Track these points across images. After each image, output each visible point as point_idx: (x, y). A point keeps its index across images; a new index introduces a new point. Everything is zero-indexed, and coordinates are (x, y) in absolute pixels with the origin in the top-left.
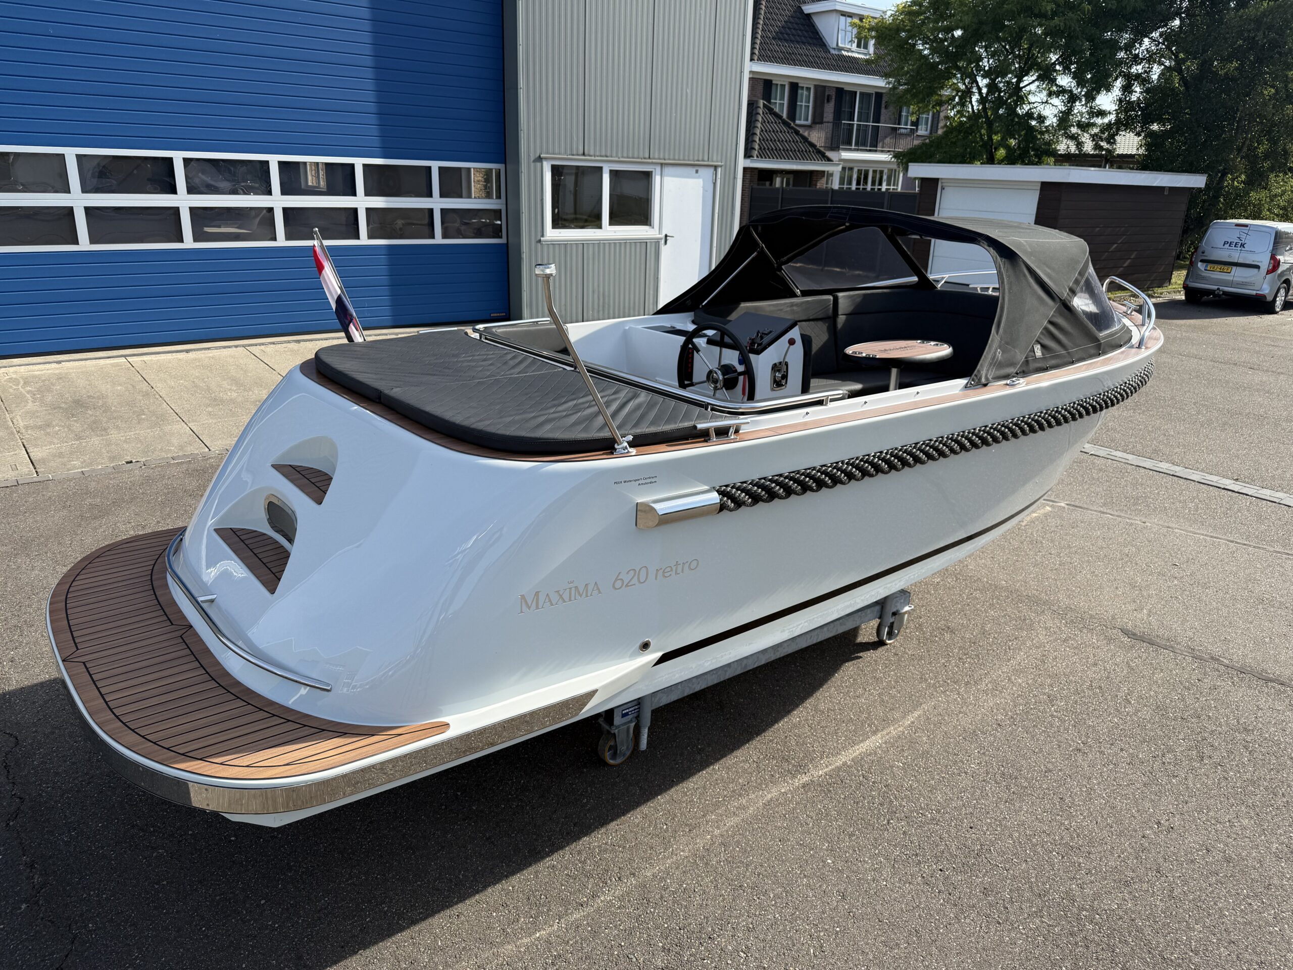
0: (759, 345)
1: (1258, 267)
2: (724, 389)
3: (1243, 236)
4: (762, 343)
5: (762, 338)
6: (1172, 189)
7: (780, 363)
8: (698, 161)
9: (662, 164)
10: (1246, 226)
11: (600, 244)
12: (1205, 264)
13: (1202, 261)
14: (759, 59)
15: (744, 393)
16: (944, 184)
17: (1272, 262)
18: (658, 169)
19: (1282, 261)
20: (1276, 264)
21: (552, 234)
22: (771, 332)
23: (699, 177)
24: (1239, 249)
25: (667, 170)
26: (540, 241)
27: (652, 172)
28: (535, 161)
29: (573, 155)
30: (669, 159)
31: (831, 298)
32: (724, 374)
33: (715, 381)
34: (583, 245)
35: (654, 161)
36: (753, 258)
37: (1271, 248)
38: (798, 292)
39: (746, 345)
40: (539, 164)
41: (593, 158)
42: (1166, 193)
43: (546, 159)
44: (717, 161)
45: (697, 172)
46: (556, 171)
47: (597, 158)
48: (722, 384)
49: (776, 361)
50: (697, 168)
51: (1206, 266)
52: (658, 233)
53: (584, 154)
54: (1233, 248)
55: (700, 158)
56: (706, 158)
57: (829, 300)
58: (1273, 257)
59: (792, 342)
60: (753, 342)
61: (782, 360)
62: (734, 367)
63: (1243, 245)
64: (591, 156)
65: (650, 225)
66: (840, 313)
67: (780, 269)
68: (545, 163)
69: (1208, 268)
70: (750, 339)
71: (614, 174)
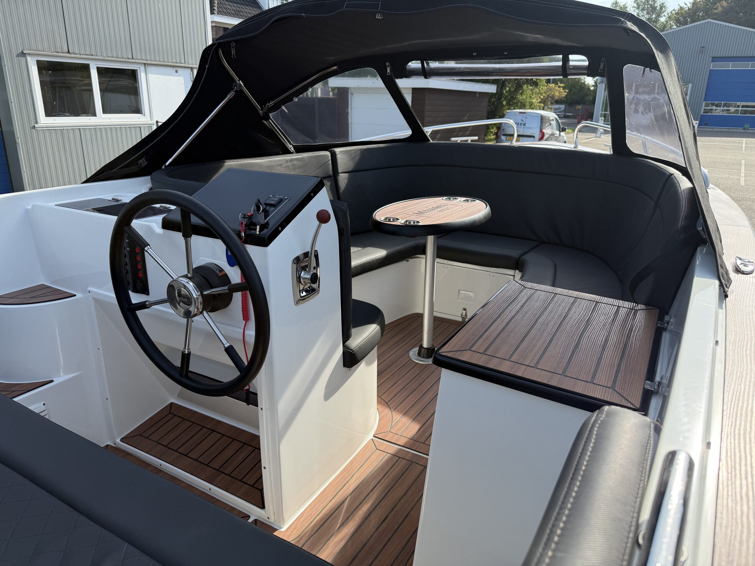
0: (263, 227)
1: (533, 137)
2: (205, 312)
3: (524, 119)
4: (267, 223)
5: (266, 213)
6: (481, 93)
7: (306, 255)
8: (177, 63)
9: (145, 64)
10: (525, 113)
11: (96, 129)
12: (505, 137)
13: (504, 135)
14: (218, 14)
15: (246, 317)
16: (352, 92)
17: (541, 133)
18: (142, 68)
19: (545, 133)
20: (543, 135)
21: (44, 121)
22: (281, 201)
23: (179, 76)
24: (523, 127)
25: (149, 69)
26: (34, 127)
27: (137, 70)
28: (18, 56)
29: (58, 52)
30: (151, 60)
31: (328, 153)
32: (200, 287)
33: (188, 300)
34: (80, 129)
35: (137, 61)
36: (230, 101)
37: (539, 125)
38: (291, 148)
39: (238, 227)
40: (23, 59)
41: (79, 56)
42: (478, 96)
43: (30, 54)
44: (193, 64)
45: (177, 71)
46: (43, 67)
47: (82, 56)
48: (200, 307)
49: (299, 252)
50: (177, 69)
51: (506, 138)
52: (150, 120)
53: (69, 52)
54: (520, 126)
55: (178, 61)
56: (183, 61)
57: (326, 156)
58: (541, 131)
59: (323, 218)
60: (251, 224)
61: (308, 249)
62: (221, 270)
63: (524, 124)
64: (76, 54)
65: (142, 113)
66: (340, 170)
67: (267, 118)
68: (29, 58)
69: (507, 139)
70: (244, 217)
71: (101, 71)
